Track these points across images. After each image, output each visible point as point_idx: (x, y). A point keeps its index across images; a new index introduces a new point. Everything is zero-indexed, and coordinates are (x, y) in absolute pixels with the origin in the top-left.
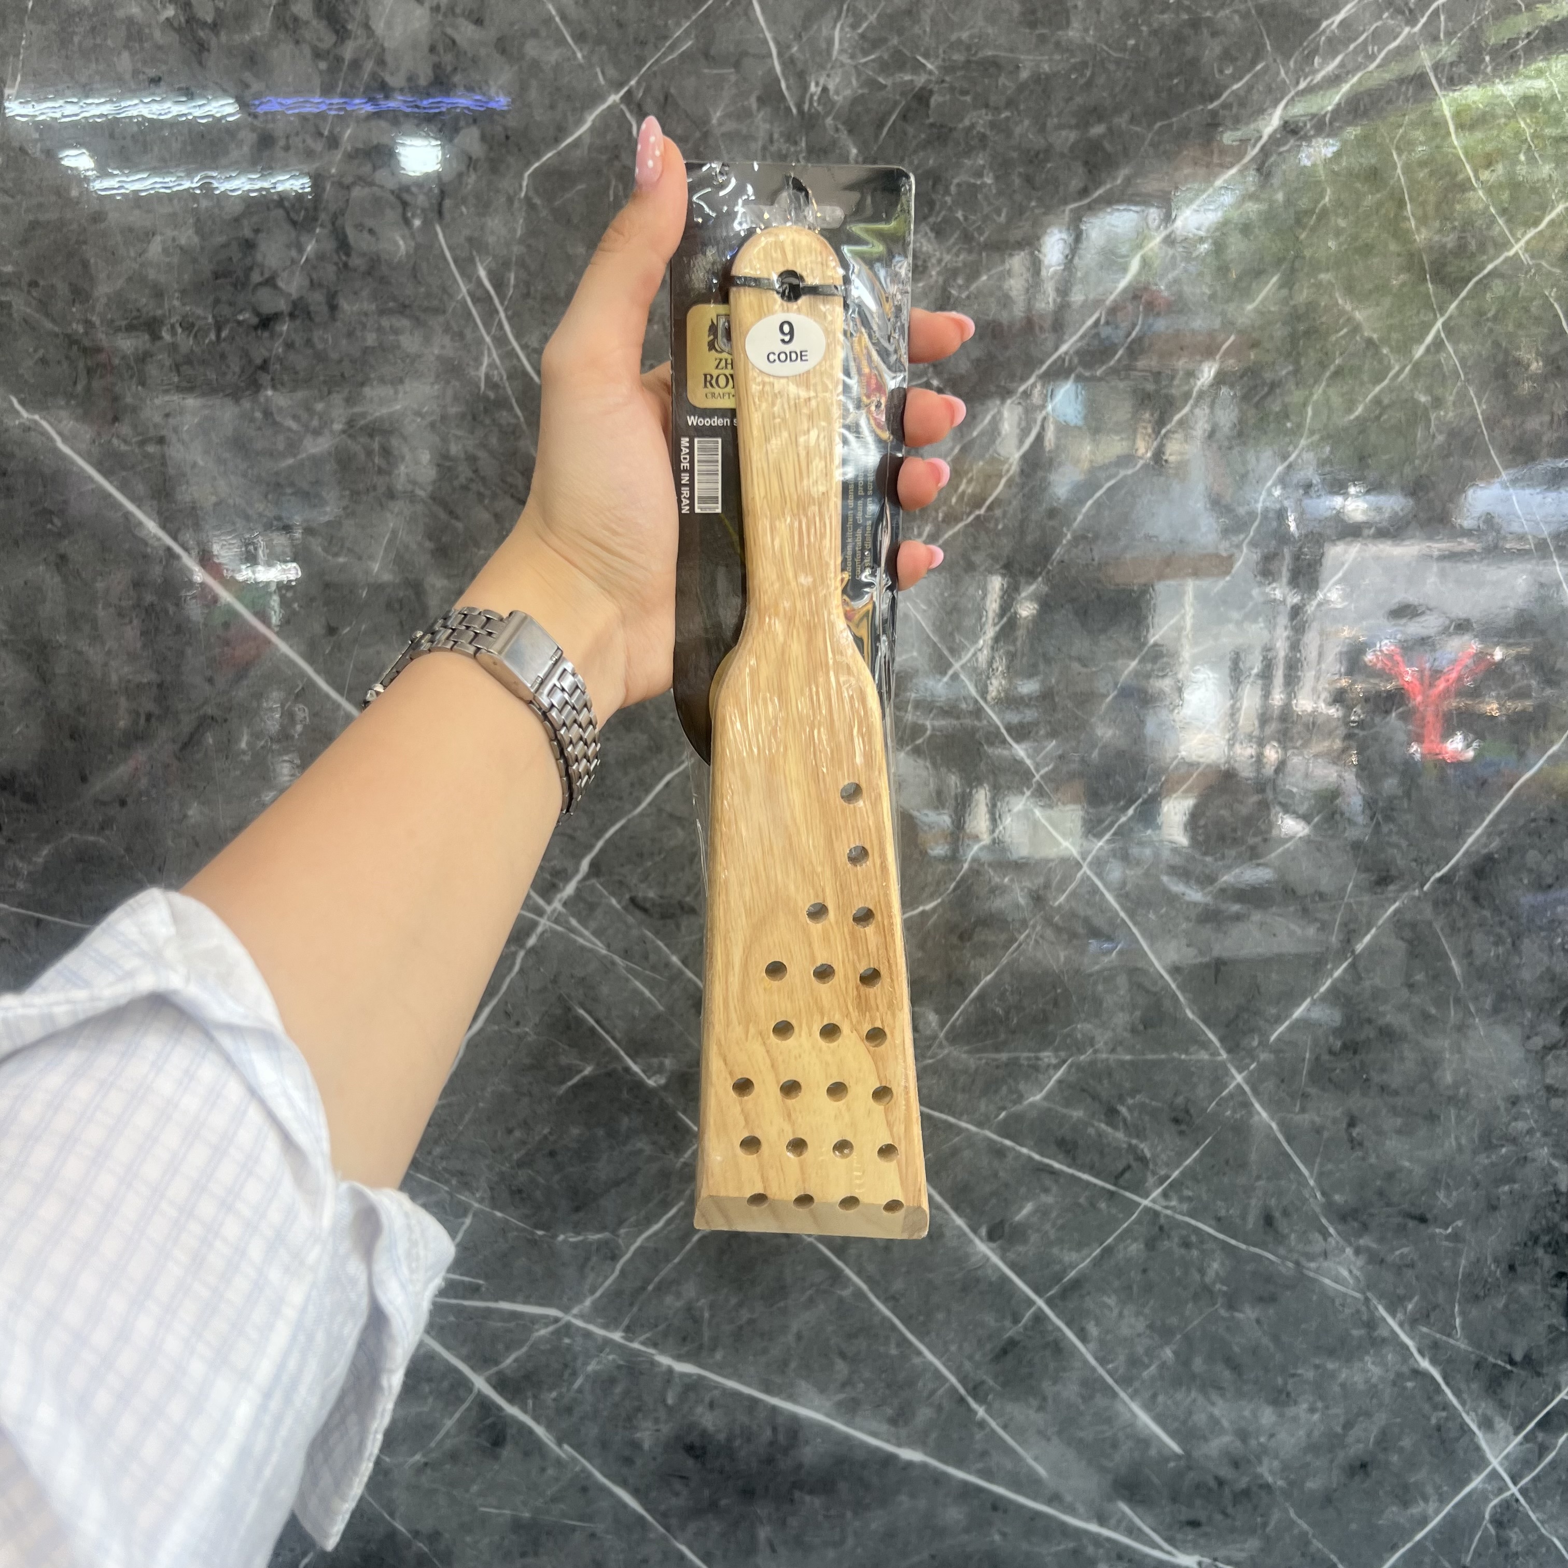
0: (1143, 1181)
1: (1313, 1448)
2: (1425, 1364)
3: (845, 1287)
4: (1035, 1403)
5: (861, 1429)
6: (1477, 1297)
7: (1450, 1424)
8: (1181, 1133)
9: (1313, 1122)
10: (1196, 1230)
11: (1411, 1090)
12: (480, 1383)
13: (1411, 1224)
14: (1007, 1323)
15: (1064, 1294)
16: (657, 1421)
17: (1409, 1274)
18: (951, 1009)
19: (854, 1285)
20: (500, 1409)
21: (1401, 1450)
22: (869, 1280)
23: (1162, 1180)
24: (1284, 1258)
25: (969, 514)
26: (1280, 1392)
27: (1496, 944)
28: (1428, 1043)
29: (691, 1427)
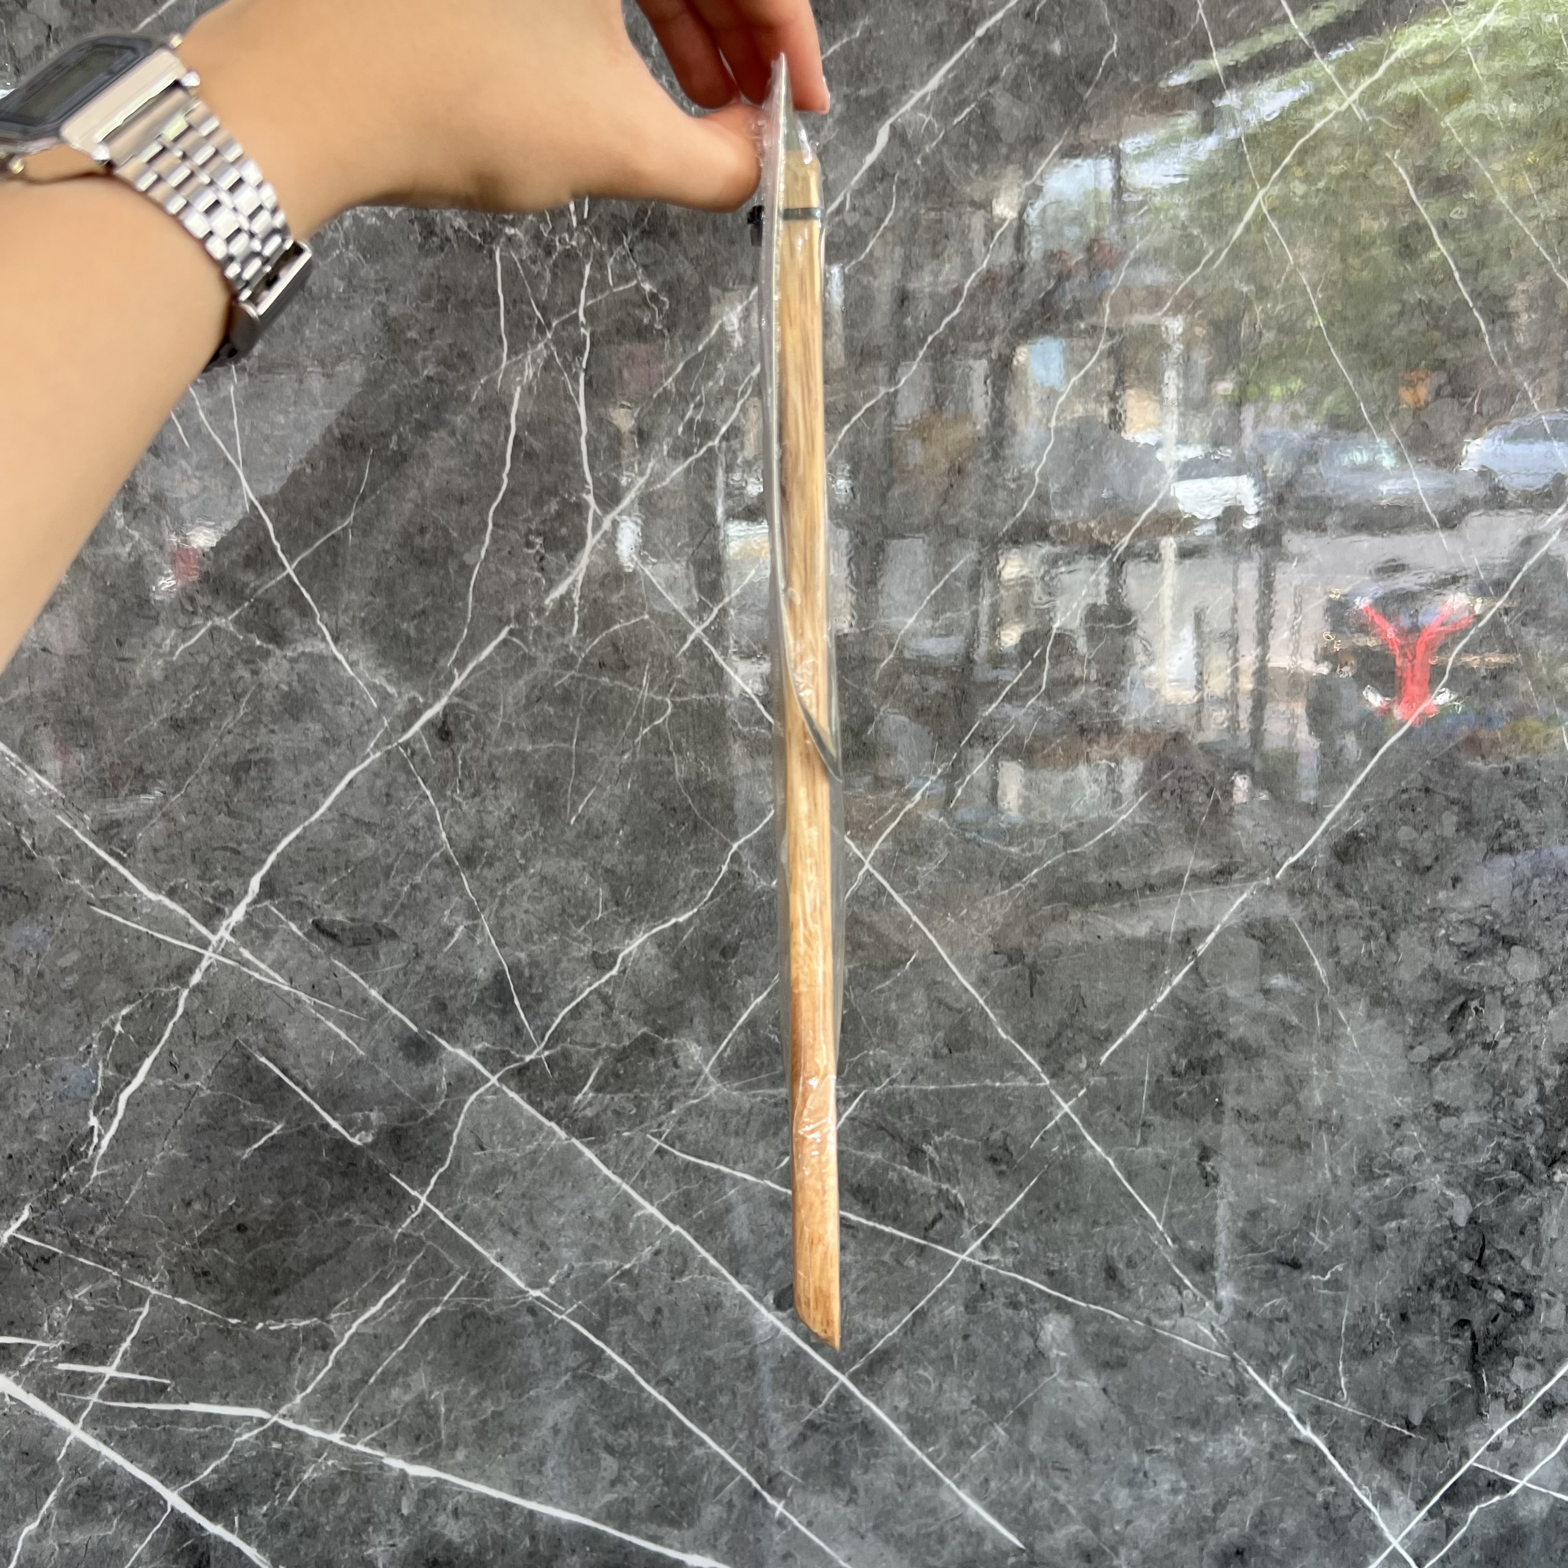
0: (958, 1231)
1: (1180, 1535)
2: (1306, 1432)
3: (608, 1369)
4: (844, 1495)
5: (637, 1534)
6: (1364, 1354)
7: (1340, 1501)
8: (1001, 1174)
9: (1157, 1156)
10: (1024, 1286)
11: (1274, 1114)
12: (174, 1499)
13: (1282, 1271)
14: (805, 1403)
15: (871, 1368)
16: (390, 1533)
17: (1282, 1329)
18: (716, 1039)
19: (619, 1367)
20: (201, 1528)
21: (1284, 1532)
22: (635, 1361)
23: (980, 1231)
24: (1131, 1316)
25: (700, 446)
26: (1136, 1471)
27: (1367, 939)
28: (1291, 1058)
29: (434, 1538)
